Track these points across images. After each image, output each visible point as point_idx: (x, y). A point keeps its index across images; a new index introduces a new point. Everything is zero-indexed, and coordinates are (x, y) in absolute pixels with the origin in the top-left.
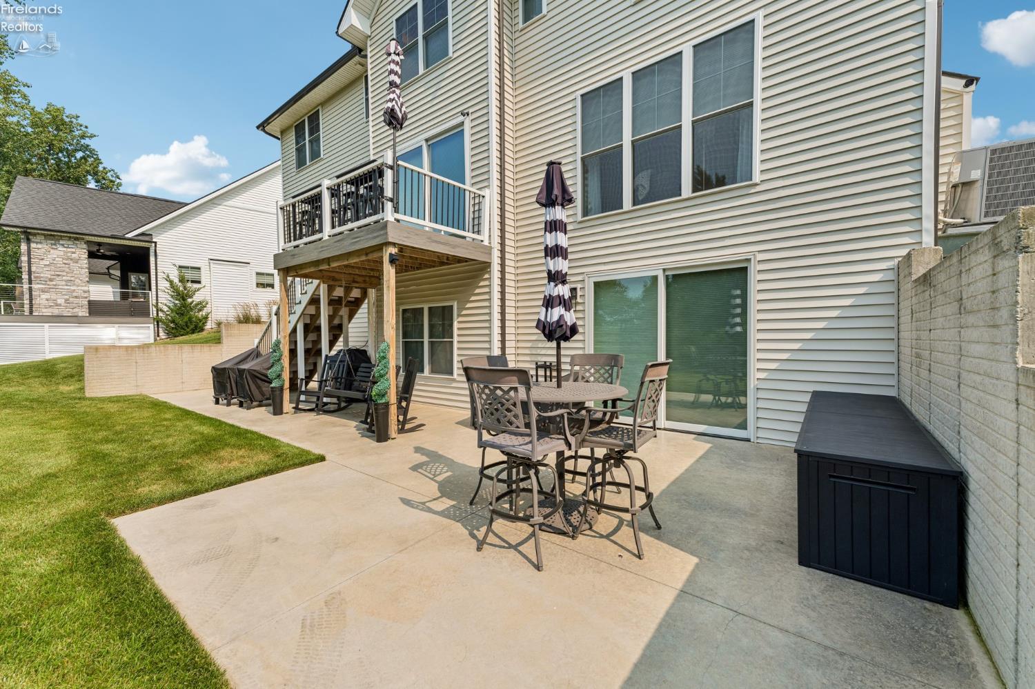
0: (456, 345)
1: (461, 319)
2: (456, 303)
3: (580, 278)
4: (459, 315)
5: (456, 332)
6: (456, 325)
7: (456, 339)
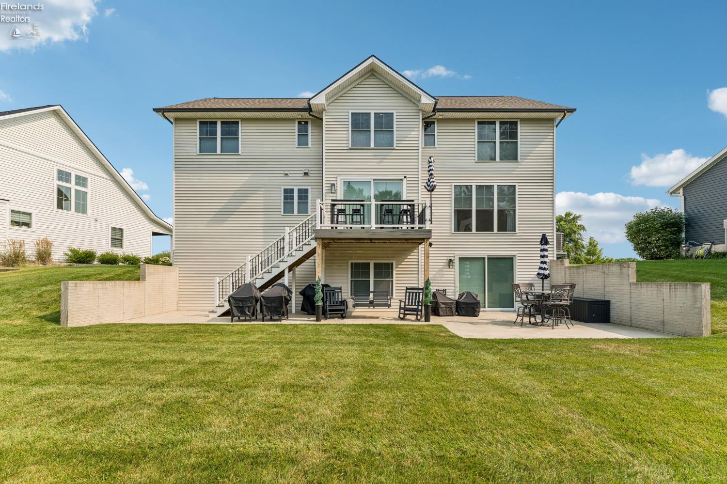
0: (394, 282)
1: (397, 269)
2: (395, 261)
3: (453, 255)
4: (396, 268)
5: (394, 276)
6: (394, 272)
7: (394, 279)
